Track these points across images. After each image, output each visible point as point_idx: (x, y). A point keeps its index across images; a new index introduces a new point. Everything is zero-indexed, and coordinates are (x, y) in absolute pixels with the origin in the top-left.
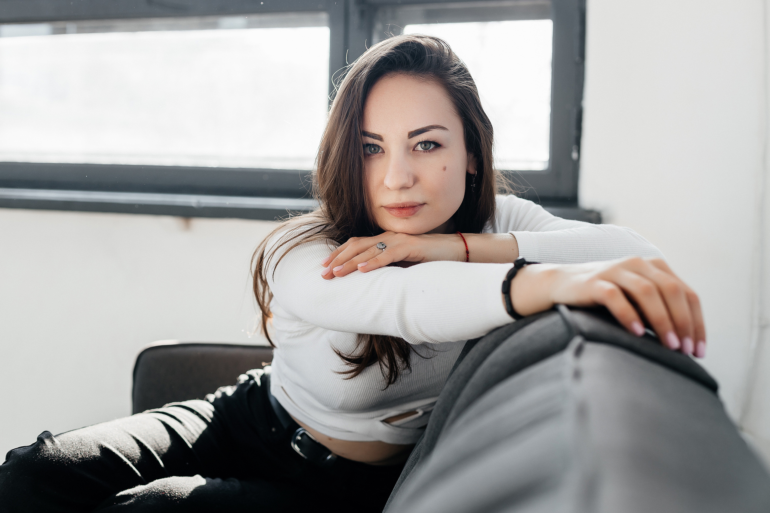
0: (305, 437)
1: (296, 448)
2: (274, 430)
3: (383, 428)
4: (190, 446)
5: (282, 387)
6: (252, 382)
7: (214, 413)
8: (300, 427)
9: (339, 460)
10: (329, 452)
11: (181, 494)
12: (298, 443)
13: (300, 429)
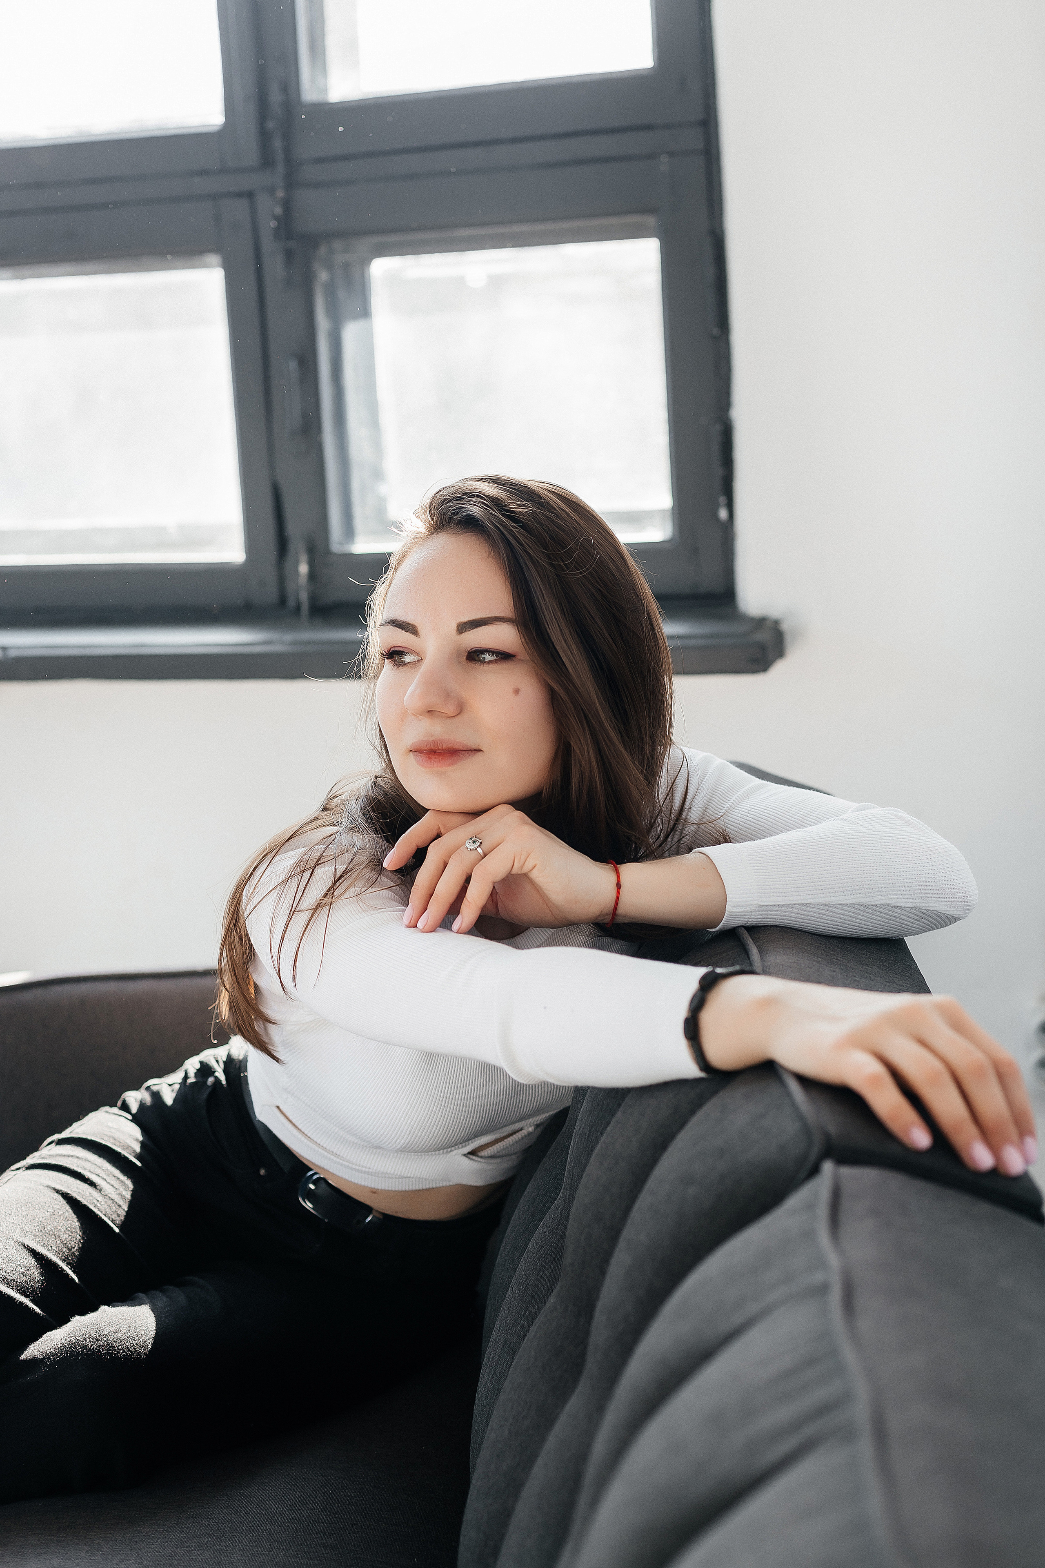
0: (323, 1185)
1: (309, 1205)
2: (262, 1172)
3: (469, 1165)
4: (117, 1230)
5: (278, 1107)
6: (211, 1080)
7: (143, 1144)
8: (311, 1170)
9: (389, 1221)
10: (368, 1209)
11: (129, 1350)
12: (310, 1196)
13: (311, 1173)
